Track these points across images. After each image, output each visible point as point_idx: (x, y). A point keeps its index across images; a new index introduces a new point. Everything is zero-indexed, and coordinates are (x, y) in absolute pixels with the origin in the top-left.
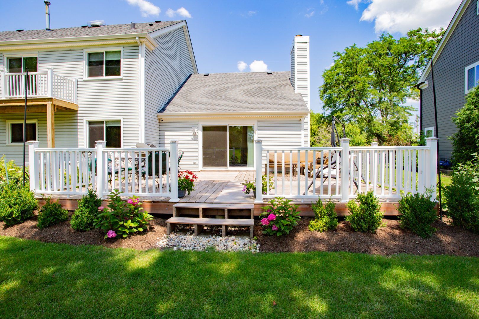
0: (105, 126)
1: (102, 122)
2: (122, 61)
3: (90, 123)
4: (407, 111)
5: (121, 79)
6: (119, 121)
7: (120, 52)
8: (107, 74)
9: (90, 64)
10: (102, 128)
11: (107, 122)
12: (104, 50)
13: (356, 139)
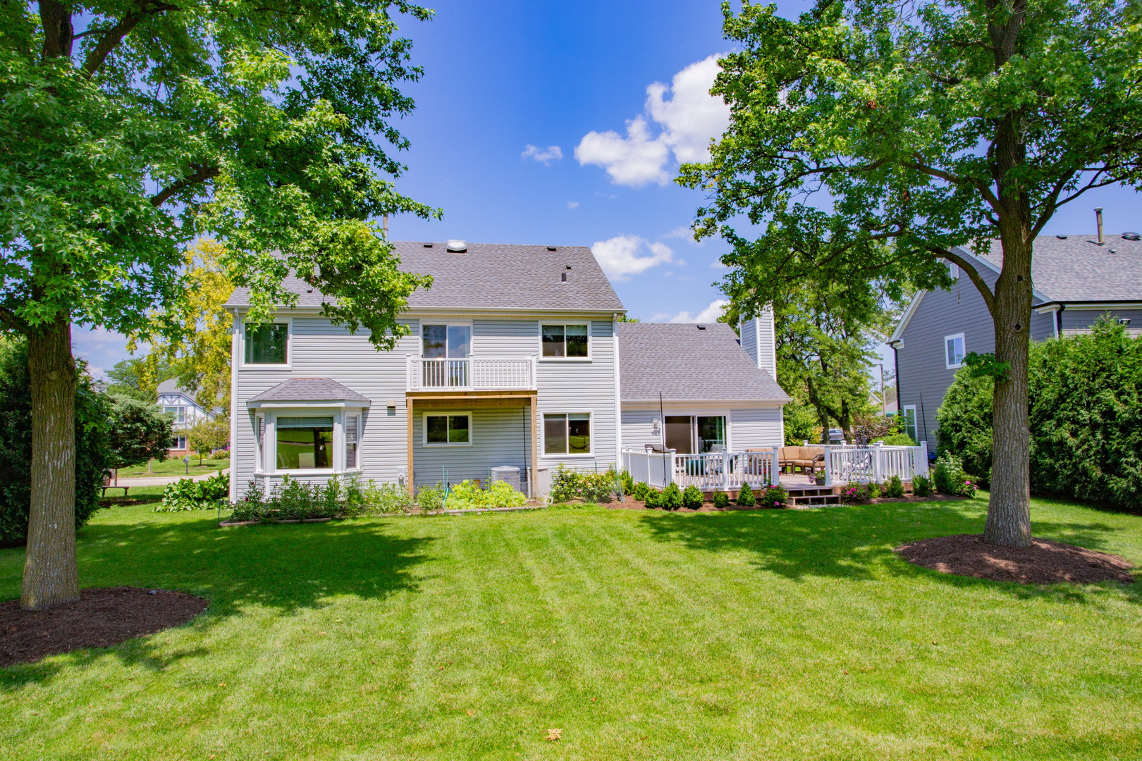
0: (567, 419)
1: (564, 416)
2: (590, 339)
3: (546, 416)
4: (866, 357)
5: (590, 362)
6: (588, 415)
7: (586, 327)
8: (570, 354)
9: (545, 339)
10: (565, 422)
11: (570, 415)
12: (564, 323)
13: (799, 419)
